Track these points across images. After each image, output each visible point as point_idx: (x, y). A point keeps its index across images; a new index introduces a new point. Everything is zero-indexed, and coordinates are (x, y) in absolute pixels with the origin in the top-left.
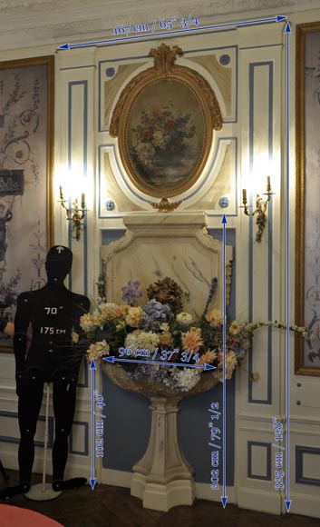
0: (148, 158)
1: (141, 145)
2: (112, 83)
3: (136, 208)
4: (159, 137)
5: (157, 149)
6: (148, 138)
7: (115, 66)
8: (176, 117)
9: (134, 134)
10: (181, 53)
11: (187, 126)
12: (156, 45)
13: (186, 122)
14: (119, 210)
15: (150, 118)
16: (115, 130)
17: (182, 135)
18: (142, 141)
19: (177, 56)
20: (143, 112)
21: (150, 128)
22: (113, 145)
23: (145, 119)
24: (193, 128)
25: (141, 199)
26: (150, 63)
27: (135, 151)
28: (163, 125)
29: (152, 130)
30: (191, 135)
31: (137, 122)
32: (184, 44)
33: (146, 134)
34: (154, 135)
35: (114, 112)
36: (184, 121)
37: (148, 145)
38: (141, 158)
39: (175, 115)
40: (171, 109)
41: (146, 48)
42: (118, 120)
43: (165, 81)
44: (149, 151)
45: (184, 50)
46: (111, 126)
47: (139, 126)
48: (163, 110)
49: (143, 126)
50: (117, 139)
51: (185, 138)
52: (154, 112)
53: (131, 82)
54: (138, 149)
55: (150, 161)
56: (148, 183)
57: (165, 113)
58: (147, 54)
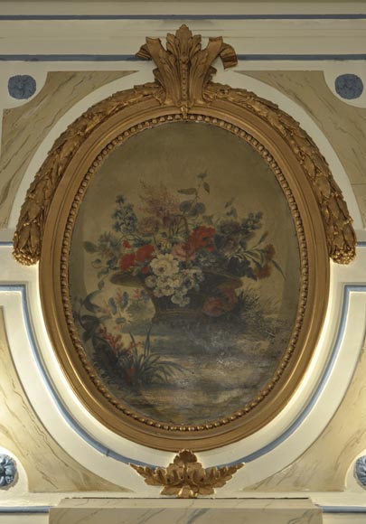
0: (131, 330)
1: (112, 291)
2: (26, 116)
3: (88, 482)
4: (168, 269)
5: (163, 303)
6: (133, 270)
7: (39, 73)
8: (218, 220)
9: (89, 257)
10: (231, 59)
11: (250, 245)
12: (162, 32)
13: (248, 235)
14: (33, 488)
15: (141, 216)
16: (34, 241)
17: (237, 269)
18: (115, 280)
19: (219, 65)
20: (121, 200)
21: (141, 244)
22: (23, 286)
23: (126, 219)
24: (269, 252)
25: (109, 452)
26: (144, 74)
27: (91, 307)
28: (181, 238)
29: (147, 251)
30: (263, 272)
31: (99, 225)
32: (239, 37)
33: (128, 260)
34: (154, 265)
35: (32, 190)
36: (244, 230)
37: (132, 291)
38: (111, 328)
39: (216, 213)
40: (203, 197)
41: (134, 36)
42: (42, 215)
43: (186, 122)
44: (136, 308)
45: (238, 52)
46: (20, 230)
47: (106, 238)
48: (183, 198)
49: (119, 235)
50: (36, 267)
51: (245, 280)
52: (151, 202)
53: (88, 115)
54: (101, 301)
55: (138, 339)
56: (133, 404)
57: (186, 206)
58: (135, 51)
